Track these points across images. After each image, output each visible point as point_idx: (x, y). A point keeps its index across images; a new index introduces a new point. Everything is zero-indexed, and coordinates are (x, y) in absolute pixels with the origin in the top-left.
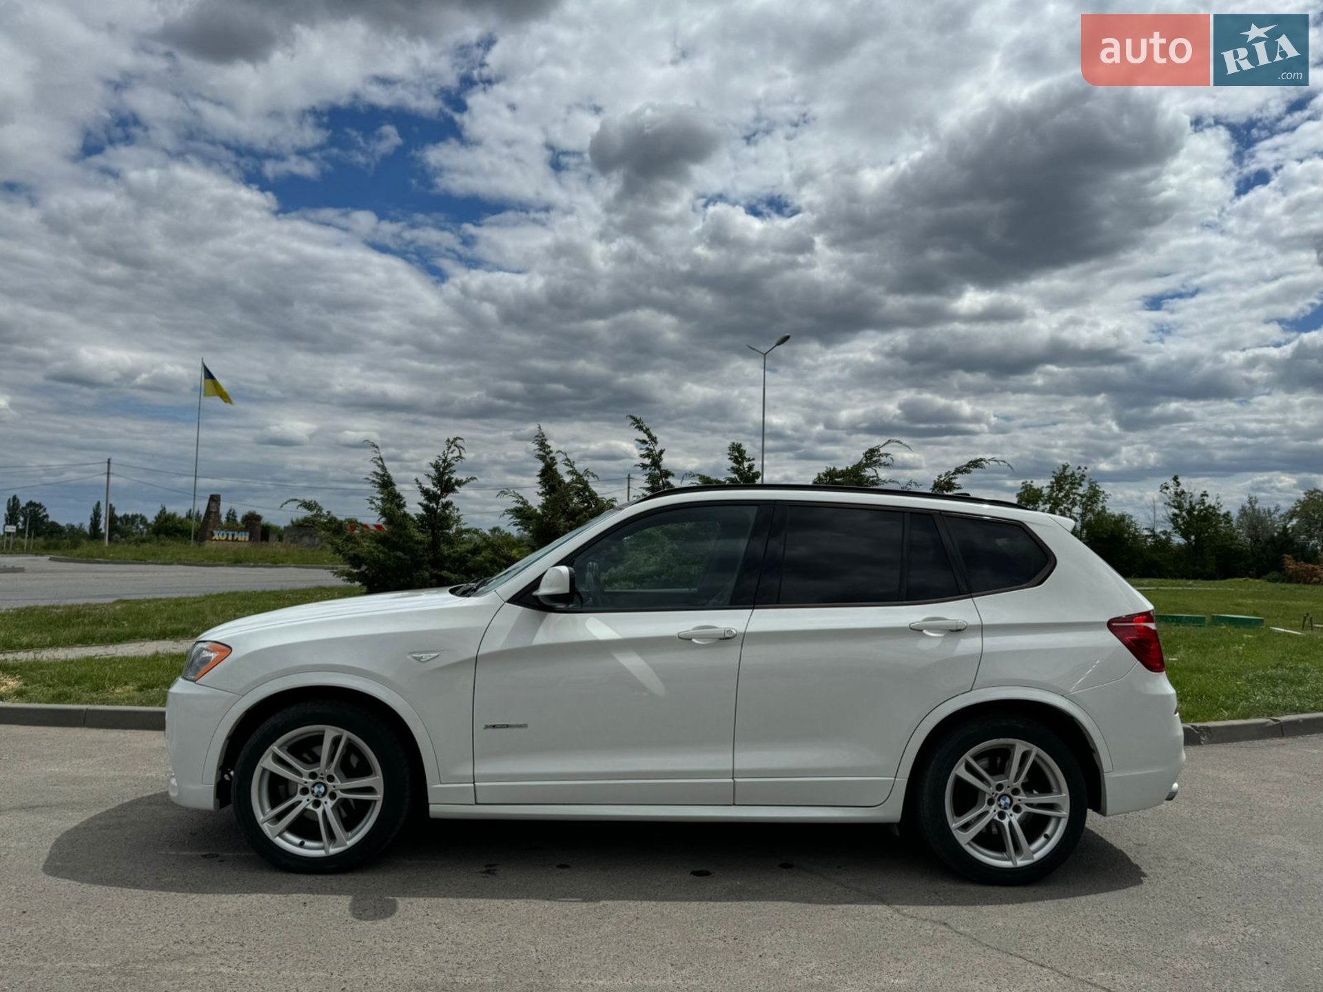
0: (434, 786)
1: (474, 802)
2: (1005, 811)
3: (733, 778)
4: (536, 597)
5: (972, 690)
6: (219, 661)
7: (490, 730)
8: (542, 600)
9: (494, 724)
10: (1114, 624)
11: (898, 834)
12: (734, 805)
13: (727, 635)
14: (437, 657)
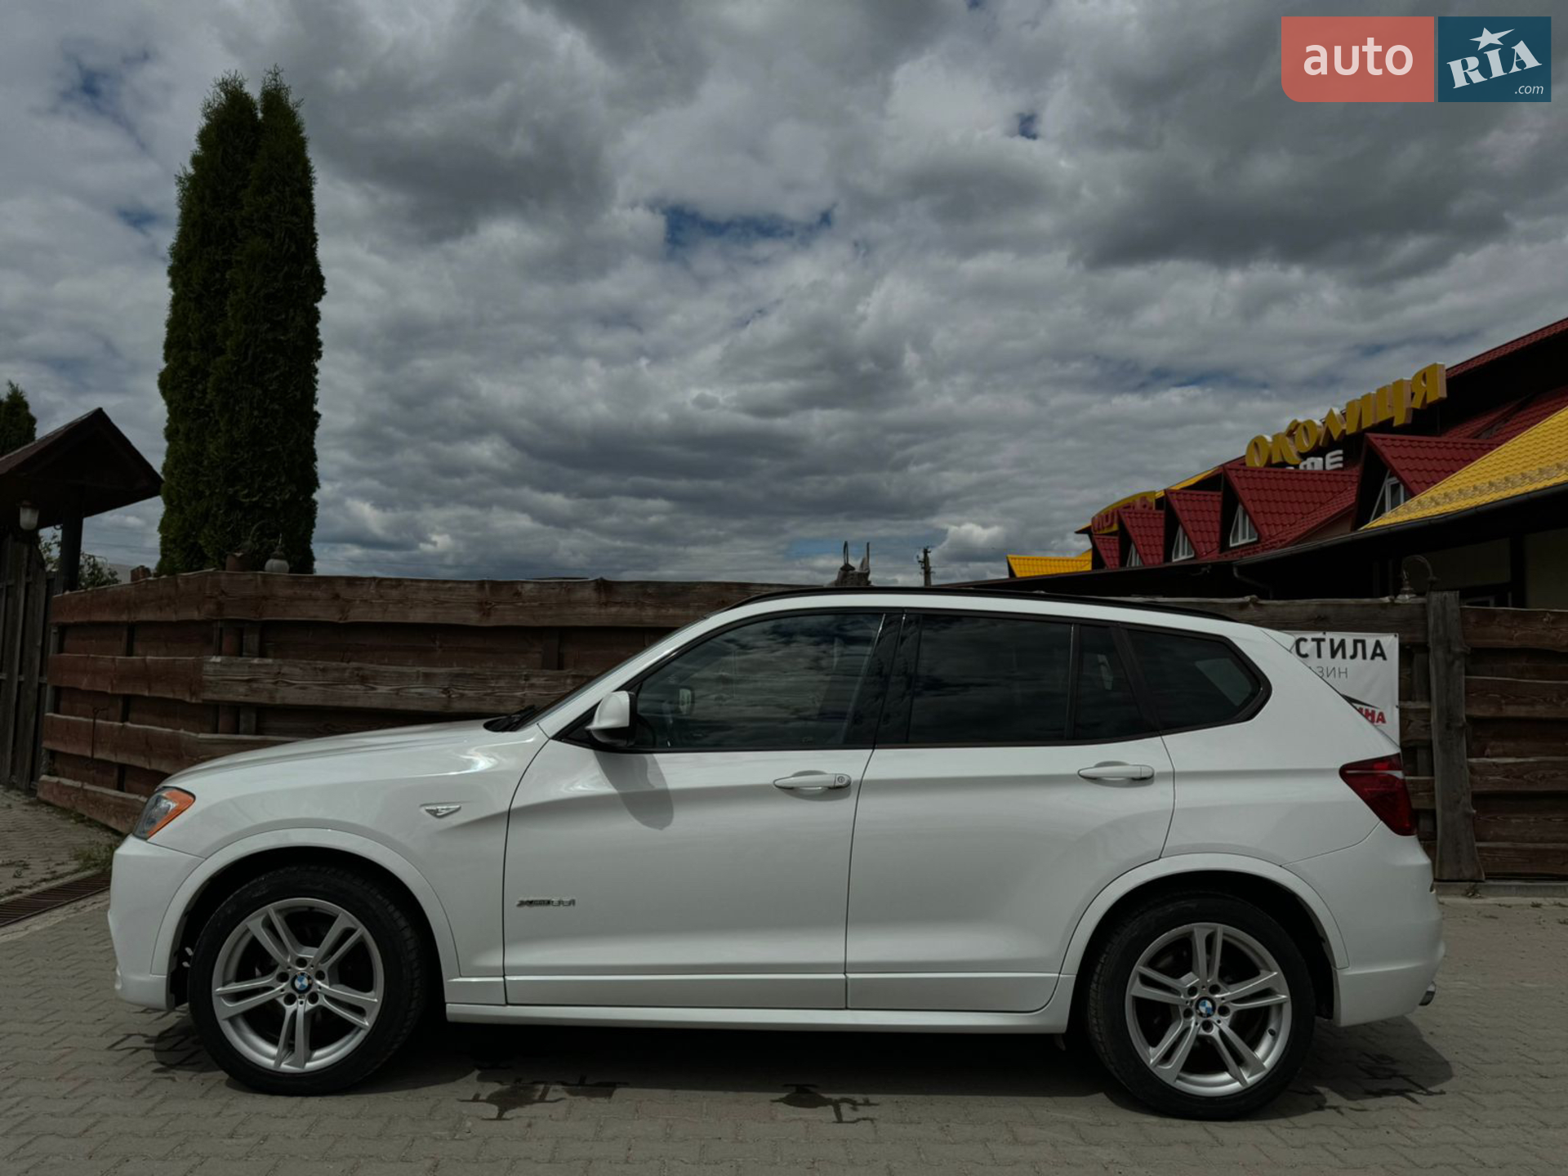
0: (452, 981)
1: (504, 1003)
2: (1209, 1019)
3: (845, 973)
4: (589, 732)
5: (1160, 857)
6: (178, 812)
7: (526, 908)
8: (596, 736)
9: (531, 899)
10: (1349, 772)
11: (1064, 1048)
12: (847, 1008)
13: (838, 784)
14: (457, 810)
